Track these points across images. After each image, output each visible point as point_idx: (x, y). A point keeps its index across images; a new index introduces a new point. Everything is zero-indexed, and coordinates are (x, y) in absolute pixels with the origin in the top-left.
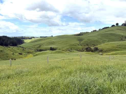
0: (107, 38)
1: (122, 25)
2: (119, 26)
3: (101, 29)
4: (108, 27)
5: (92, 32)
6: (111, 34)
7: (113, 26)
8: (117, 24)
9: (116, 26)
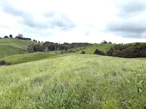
1: (16, 37)
2: (13, 38)
6: (9, 46)
7: (6, 37)
8: (11, 36)
9: (9, 37)
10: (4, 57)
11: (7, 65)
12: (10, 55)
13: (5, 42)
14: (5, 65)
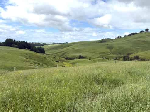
0: (139, 46)
2: (149, 32)
3: (127, 36)
4: (136, 33)
5: (116, 38)
6: (144, 41)
7: (142, 32)
8: (147, 30)
9: (145, 31)
10: (138, 52)
11: (140, 61)
12: (144, 51)
13: (140, 37)
14: (138, 60)
